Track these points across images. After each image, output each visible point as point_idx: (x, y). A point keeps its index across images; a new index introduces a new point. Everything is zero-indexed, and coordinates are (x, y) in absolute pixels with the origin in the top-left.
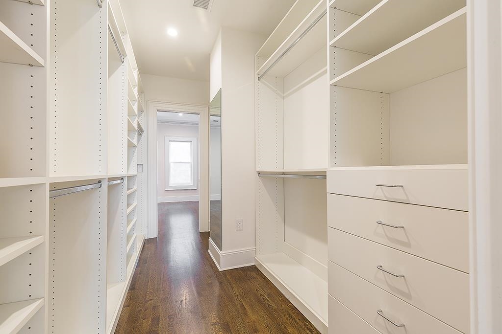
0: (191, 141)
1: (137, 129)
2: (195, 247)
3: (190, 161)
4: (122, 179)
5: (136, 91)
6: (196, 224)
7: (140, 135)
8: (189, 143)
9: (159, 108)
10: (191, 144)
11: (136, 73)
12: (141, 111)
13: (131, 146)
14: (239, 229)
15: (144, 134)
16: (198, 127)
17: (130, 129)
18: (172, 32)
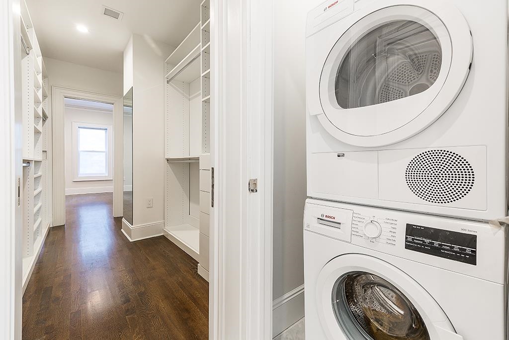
0: (106, 129)
1: (41, 115)
2: (108, 228)
3: (104, 150)
4: (29, 163)
5: (40, 77)
6: (111, 211)
7: (44, 121)
8: (104, 131)
9: (66, 95)
10: (106, 132)
11: (40, 59)
12: (45, 96)
13: (37, 132)
14: (149, 206)
15: (48, 121)
16: (112, 114)
17: (37, 117)
18: (82, 29)
